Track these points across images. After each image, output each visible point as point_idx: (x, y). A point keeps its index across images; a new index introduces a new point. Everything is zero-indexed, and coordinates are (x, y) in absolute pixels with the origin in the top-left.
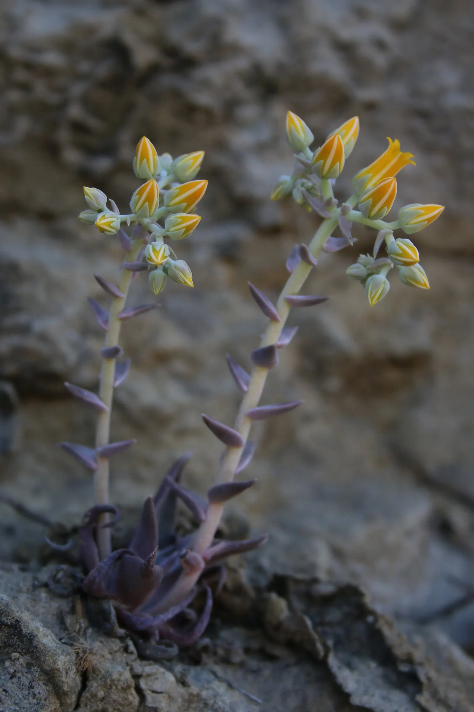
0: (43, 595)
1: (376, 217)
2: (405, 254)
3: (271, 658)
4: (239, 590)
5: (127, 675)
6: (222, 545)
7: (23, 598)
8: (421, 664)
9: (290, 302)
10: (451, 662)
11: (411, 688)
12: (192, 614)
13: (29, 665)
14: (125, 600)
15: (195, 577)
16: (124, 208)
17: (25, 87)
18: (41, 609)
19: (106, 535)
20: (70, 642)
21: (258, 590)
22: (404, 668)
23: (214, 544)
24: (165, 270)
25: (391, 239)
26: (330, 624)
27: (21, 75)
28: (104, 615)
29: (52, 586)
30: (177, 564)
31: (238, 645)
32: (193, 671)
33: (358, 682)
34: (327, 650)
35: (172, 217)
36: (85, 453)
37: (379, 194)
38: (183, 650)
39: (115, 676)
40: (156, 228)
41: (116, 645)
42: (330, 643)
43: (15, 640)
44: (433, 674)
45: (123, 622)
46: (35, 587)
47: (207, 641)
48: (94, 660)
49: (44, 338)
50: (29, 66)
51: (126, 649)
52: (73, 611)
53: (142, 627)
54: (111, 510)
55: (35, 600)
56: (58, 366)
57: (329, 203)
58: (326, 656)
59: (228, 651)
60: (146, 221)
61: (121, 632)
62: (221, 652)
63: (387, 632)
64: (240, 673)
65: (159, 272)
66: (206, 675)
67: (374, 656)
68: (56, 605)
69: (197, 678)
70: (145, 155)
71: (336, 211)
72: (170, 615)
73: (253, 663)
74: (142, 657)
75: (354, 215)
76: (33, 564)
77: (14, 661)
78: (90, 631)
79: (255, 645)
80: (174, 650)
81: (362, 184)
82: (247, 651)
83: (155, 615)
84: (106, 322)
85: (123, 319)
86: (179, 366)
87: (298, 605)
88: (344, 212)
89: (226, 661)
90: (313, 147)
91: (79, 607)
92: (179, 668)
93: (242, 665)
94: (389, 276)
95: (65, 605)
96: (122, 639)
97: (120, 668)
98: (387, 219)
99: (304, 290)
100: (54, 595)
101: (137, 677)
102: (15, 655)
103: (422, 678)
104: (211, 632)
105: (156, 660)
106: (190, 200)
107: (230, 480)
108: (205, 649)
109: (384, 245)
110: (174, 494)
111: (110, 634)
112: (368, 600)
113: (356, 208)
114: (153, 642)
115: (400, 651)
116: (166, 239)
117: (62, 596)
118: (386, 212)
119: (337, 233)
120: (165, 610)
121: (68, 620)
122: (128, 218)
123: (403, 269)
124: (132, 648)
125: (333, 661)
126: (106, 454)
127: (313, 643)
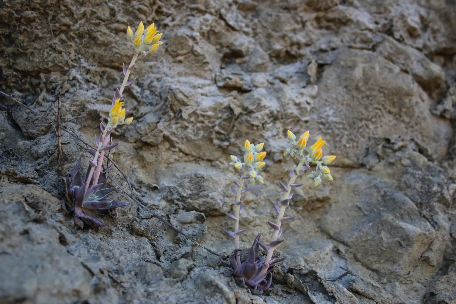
0: (222, 276)
1: (317, 160)
2: (326, 171)
3: (290, 293)
4: (279, 273)
5: (249, 299)
6: (274, 260)
7: (217, 277)
8: (335, 293)
9: (291, 186)
10: (344, 293)
11: (333, 300)
12: (266, 281)
13: (221, 297)
14: (246, 277)
15: (267, 269)
16: (243, 161)
17: (203, 122)
18: (222, 280)
19: (239, 258)
20: (232, 290)
21: (285, 273)
22: (331, 295)
23: (272, 259)
24: (255, 178)
25: (321, 167)
26: (307, 282)
27: (201, 118)
28: (241, 282)
29: (225, 273)
30: (261, 265)
31: (280, 290)
32: (267, 298)
33: (317, 299)
34: (307, 290)
35: (257, 163)
36: (231, 233)
37: (317, 154)
38: (264, 291)
39: (246, 299)
40: (251, 166)
41: (245, 290)
42: (308, 288)
43: (217, 290)
44: (339, 296)
45: (247, 284)
46: (220, 274)
47: (271, 289)
48: (239, 295)
49: (212, 198)
50: (203, 116)
51: (248, 292)
52: (231, 281)
53: (252, 285)
54: (240, 250)
55: (220, 278)
56: (217, 207)
57: (302, 156)
58: (307, 292)
59: (277, 291)
60: (249, 164)
61: (246, 286)
62: (275, 292)
63: (324, 284)
64: (281, 298)
65: (253, 179)
66: (271, 299)
67: (321, 291)
68: (227, 279)
69: (269, 300)
70: (247, 145)
71: (304, 159)
72: (260, 281)
73: (285, 295)
74: (253, 294)
75: (310, 160)
76: (217, 267)
77: (217, 296)
78: (237, 286)
79: (285, 290)
80: (262, 292)
81: (311, 150)
82: (282, 291)
83: (255, 281)
84: (237, 194)
85: (242, 193)
86: (253, 205)
87: (297, 277)
88: (307, 159)
89: (277, 295)
90: (296, 140)
91: (233, 279)
92: (263, 297)
93: (281, 296)
94: (321, 178)
95: (229, 279)
96: (246, 288)
97: (247, 297)
98: (320, 161)
99: (295, 182)
100: (226, 276)
101: (252, 300)
102: (217, 294)
103: (336, 297)
104: (272, 286)
105: (257, 295)
106: (261, 157)
107: (276, 240)
108: (270, 291)
109: (319, 168)
110: (258, 244)
111: (243, 287)
112: (318, 275)
113: (310, 157)
114: (256, 289)
115: (329, 290)
116: (255, 169)
117: (228, 277)
118: (319, 159)
119: (305, 165)
120: (259, 280)
121: (230, 283)
122: (244, 164)
123: (325, 175)
124: (250, 291)
125: (309, 293)
126: (238, 234)
127: (303, 289)
